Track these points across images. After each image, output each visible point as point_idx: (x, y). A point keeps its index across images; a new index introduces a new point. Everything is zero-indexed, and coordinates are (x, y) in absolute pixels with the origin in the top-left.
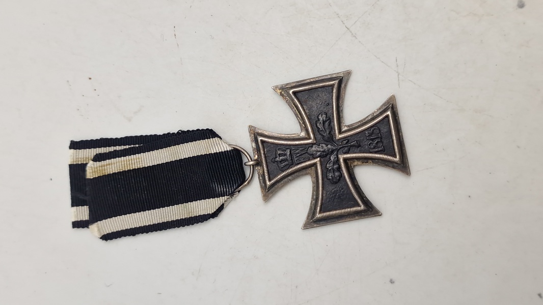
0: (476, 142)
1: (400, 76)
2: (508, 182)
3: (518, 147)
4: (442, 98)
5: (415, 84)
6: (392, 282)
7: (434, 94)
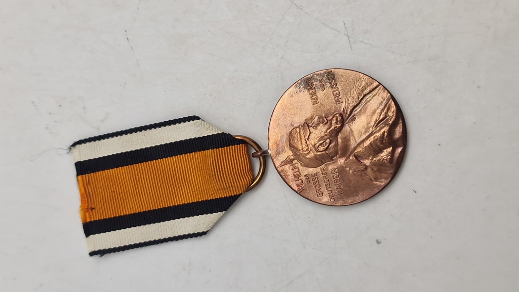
0: (436, 90)
1: (350, 39)
2: (475, 123)
3: (479, 87)
4: (395, 53)
5: (366, 44)
6: (378, 242)
7: (387, 50)
